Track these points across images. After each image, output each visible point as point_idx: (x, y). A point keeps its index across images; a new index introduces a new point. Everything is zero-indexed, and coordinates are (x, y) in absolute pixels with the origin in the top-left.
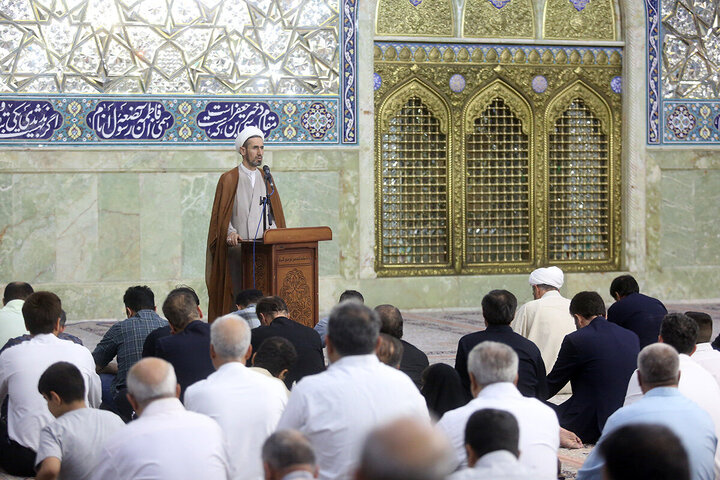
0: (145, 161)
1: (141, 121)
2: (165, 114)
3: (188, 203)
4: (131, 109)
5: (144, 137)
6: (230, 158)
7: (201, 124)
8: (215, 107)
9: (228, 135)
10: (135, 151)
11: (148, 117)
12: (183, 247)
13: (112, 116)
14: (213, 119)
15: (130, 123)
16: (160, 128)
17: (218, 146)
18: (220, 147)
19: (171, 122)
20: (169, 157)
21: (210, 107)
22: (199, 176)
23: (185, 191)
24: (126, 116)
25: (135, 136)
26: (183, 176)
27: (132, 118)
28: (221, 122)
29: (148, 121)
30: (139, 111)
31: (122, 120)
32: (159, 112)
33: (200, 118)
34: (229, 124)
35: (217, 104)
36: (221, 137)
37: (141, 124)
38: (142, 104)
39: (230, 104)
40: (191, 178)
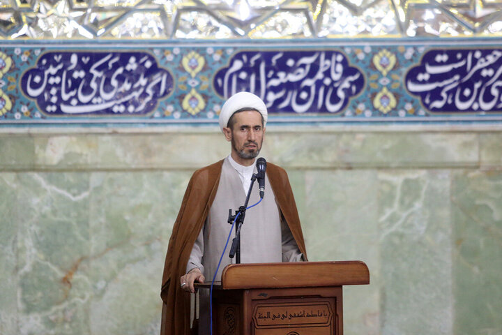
0: (315, 149)
1: (309, 82)
2: (348, 71)
3: (392, 220)
4: (290, 63)
5: (313, 109)
6: (466, 145)
7: (413, 87)
8: (439, 58)
9: (461, 105)
10: (297, 134)
11: (320, 76)
12: (384, 297)
13: (258, 75)
14: (434, 78)
15: (289, 86)
16: (341, 94)
17: (444, 124)
18: (447, 127)
19: (360, 83)
20: (356, 144)
21: (430, 58)
22: (412, 175)
23: (385, 200)
24: (281, 75)
25: (296, 107)
26: (383, 176)
27: (293, 78)
28: (450, 84)
29: (319, 84)
30: (303, 66)
31: (274, 83)
32: (340, 68)
33: (412, 76)
34: (463, 86)
35: (441, 52)
36: (450, 108)
37: (307, 89)
38: (310, 54)
39: (465, 53)
40: (397, 180)
